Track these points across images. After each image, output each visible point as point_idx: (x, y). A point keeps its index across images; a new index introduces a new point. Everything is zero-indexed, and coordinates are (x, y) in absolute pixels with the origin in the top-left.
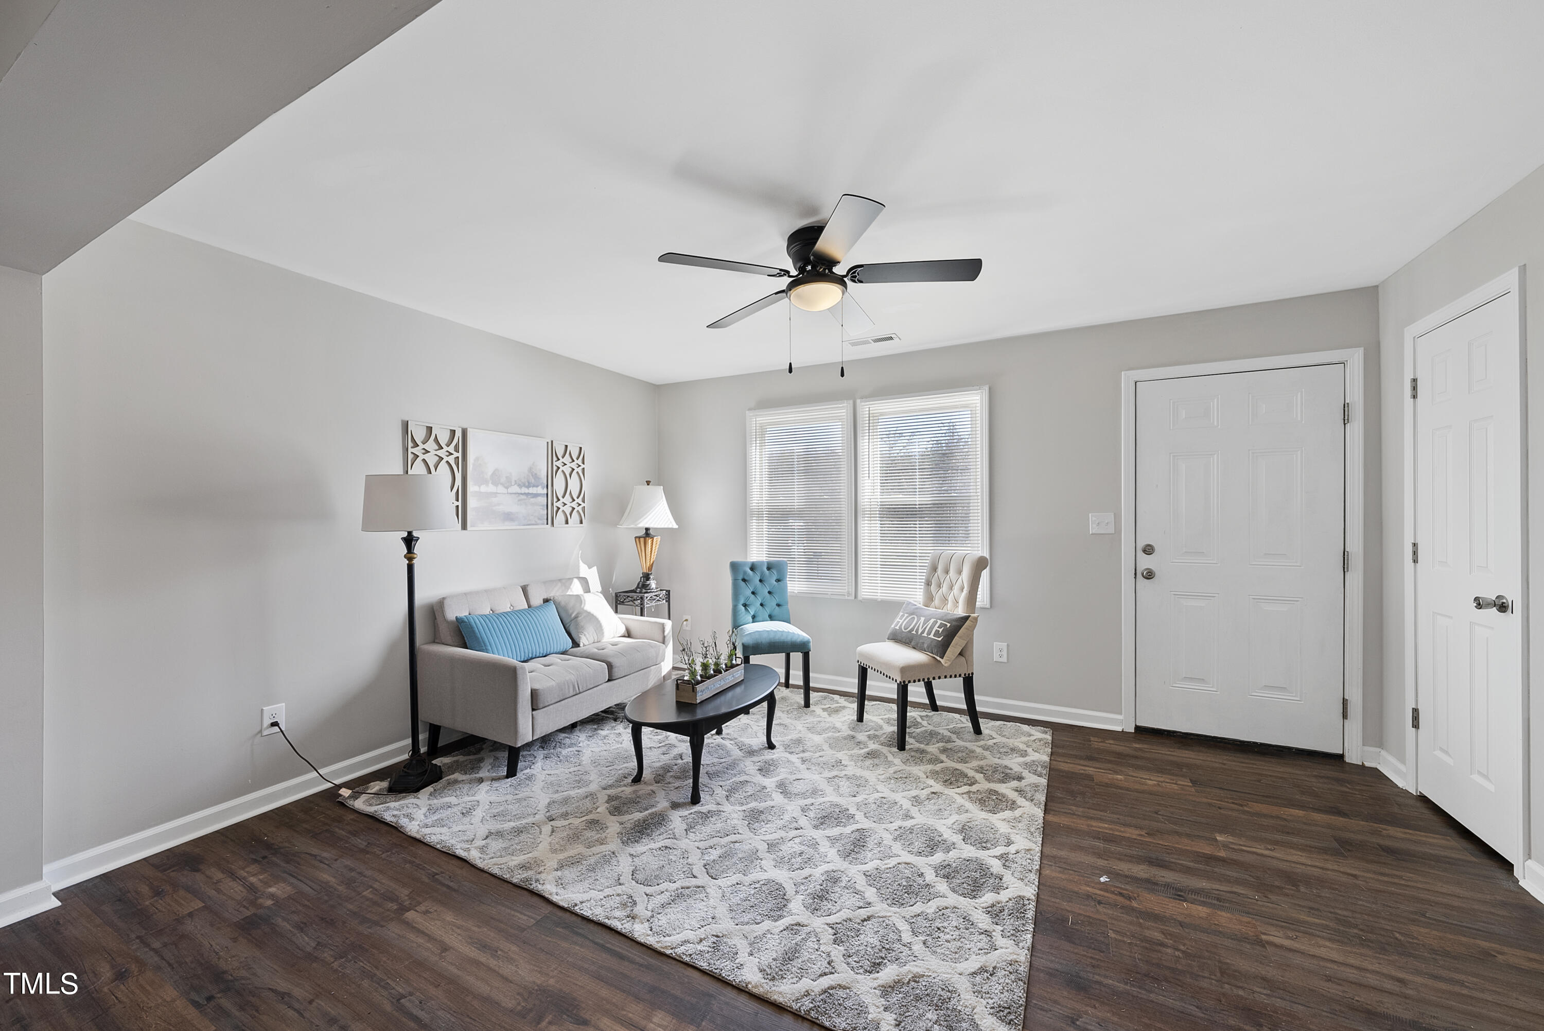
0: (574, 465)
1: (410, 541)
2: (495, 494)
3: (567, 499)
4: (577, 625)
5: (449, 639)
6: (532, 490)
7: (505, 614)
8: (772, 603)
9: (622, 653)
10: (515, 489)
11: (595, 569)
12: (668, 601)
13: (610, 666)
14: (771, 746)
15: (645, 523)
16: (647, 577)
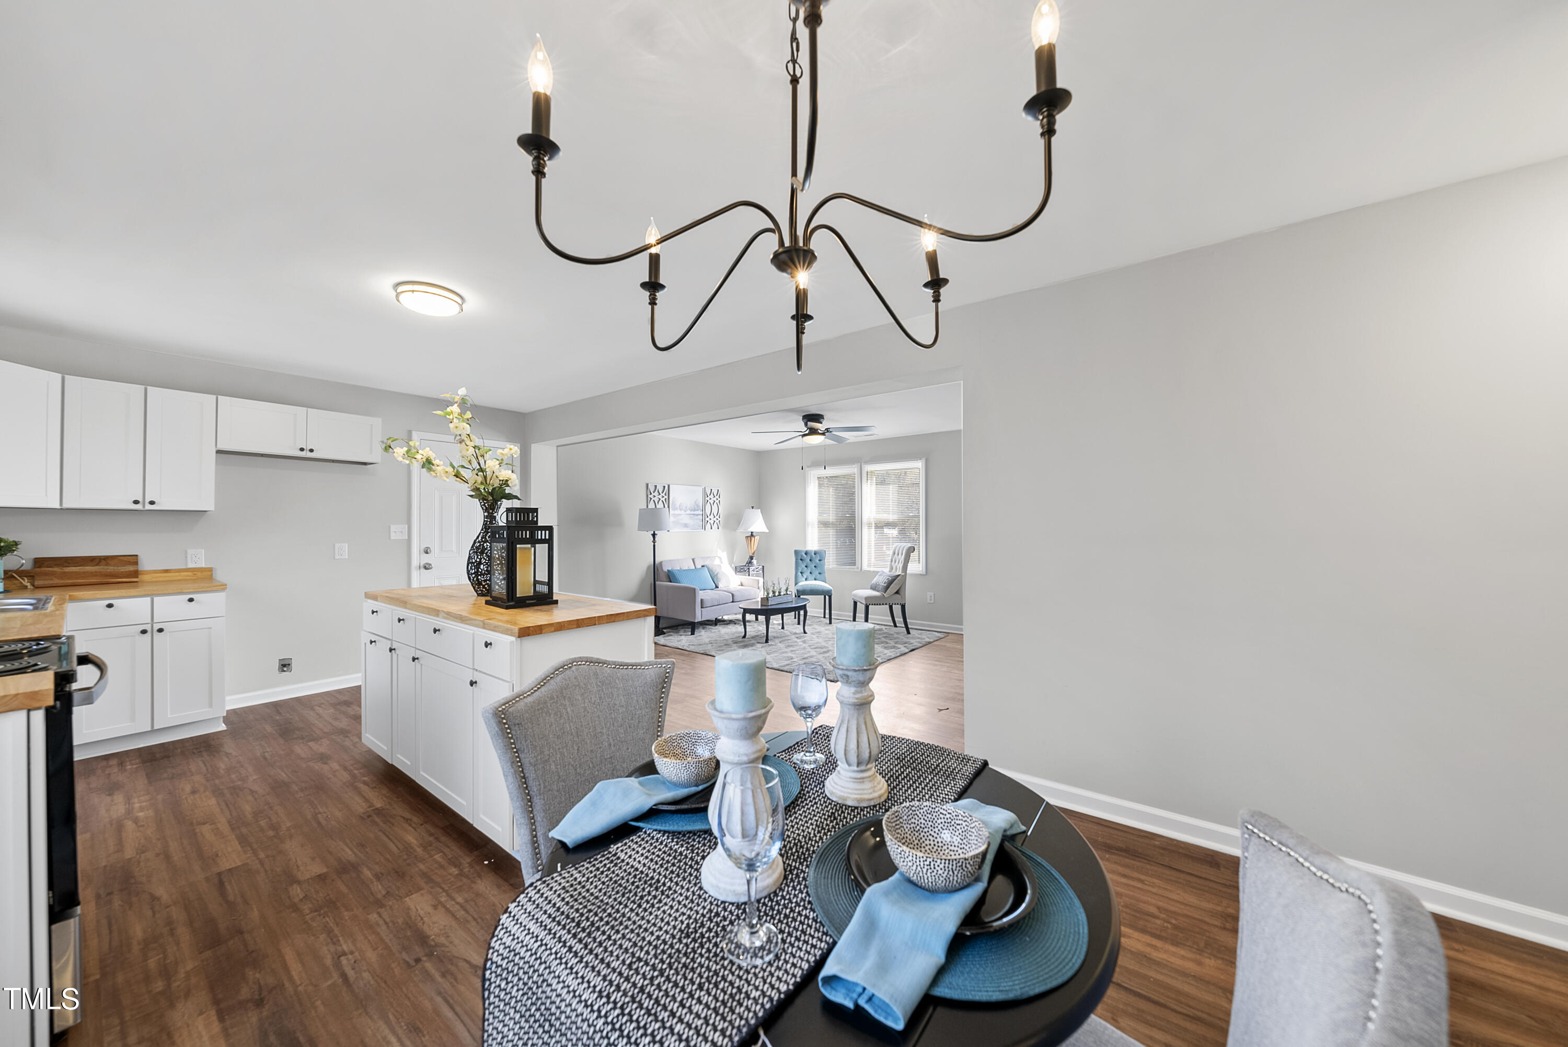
0: (715, 499)
1: (654, 535)
2: (680, 515)
3: (712, 517)
4: (717, 578)
5: (665, 579)
6: (696, 512)
7: (685, 570)
8: (816, 572)
9: (738, 591)
10: (689, 512)
11: (725, 553)
12: (763, 572)
13: (733, 595)
14: (805, 632)
15: (751, 530)
16: (751, 558)
